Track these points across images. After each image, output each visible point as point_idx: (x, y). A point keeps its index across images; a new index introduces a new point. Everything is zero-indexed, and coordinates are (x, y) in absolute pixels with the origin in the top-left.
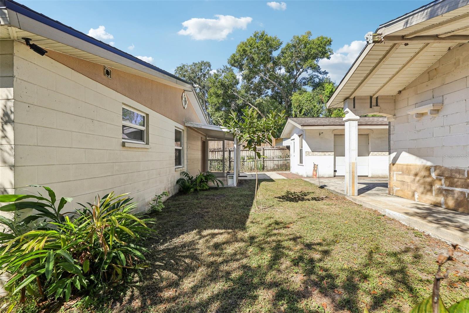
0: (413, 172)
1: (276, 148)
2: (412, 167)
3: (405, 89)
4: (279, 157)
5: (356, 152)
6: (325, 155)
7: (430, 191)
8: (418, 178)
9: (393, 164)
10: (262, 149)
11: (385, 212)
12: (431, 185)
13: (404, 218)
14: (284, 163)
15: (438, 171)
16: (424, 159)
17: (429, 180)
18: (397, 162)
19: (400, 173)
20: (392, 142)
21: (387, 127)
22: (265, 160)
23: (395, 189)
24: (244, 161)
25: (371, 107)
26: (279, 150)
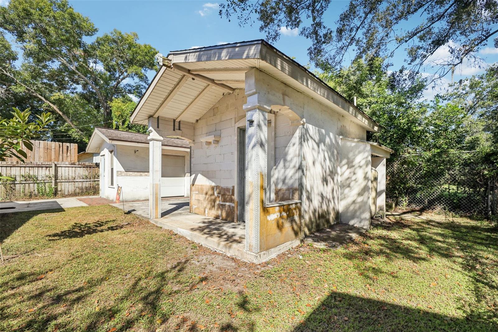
0: (205, 192)
1: (79, 164)
2: (204, 187)
3: (200, 119)
4: (84, 177)
5: (160, 173)
6: (141, 175)
7: (214, 206)
8: (207, 196)
9: (193, 185)
10: (53, 166)
11: (177, 231)
12: (214, 201)
13: (188, 234)
14: (92, 186)
15: (218, 190)
16: (211, 180)
17: (213, 197)
18: (196, 183)
19: (197, 192)
20: (192, 165)
21: (188, 150)
22: (58, 181)
23: (194, 207)
24: (15, 184)
25: (174, 130)
26: (85, 169)
